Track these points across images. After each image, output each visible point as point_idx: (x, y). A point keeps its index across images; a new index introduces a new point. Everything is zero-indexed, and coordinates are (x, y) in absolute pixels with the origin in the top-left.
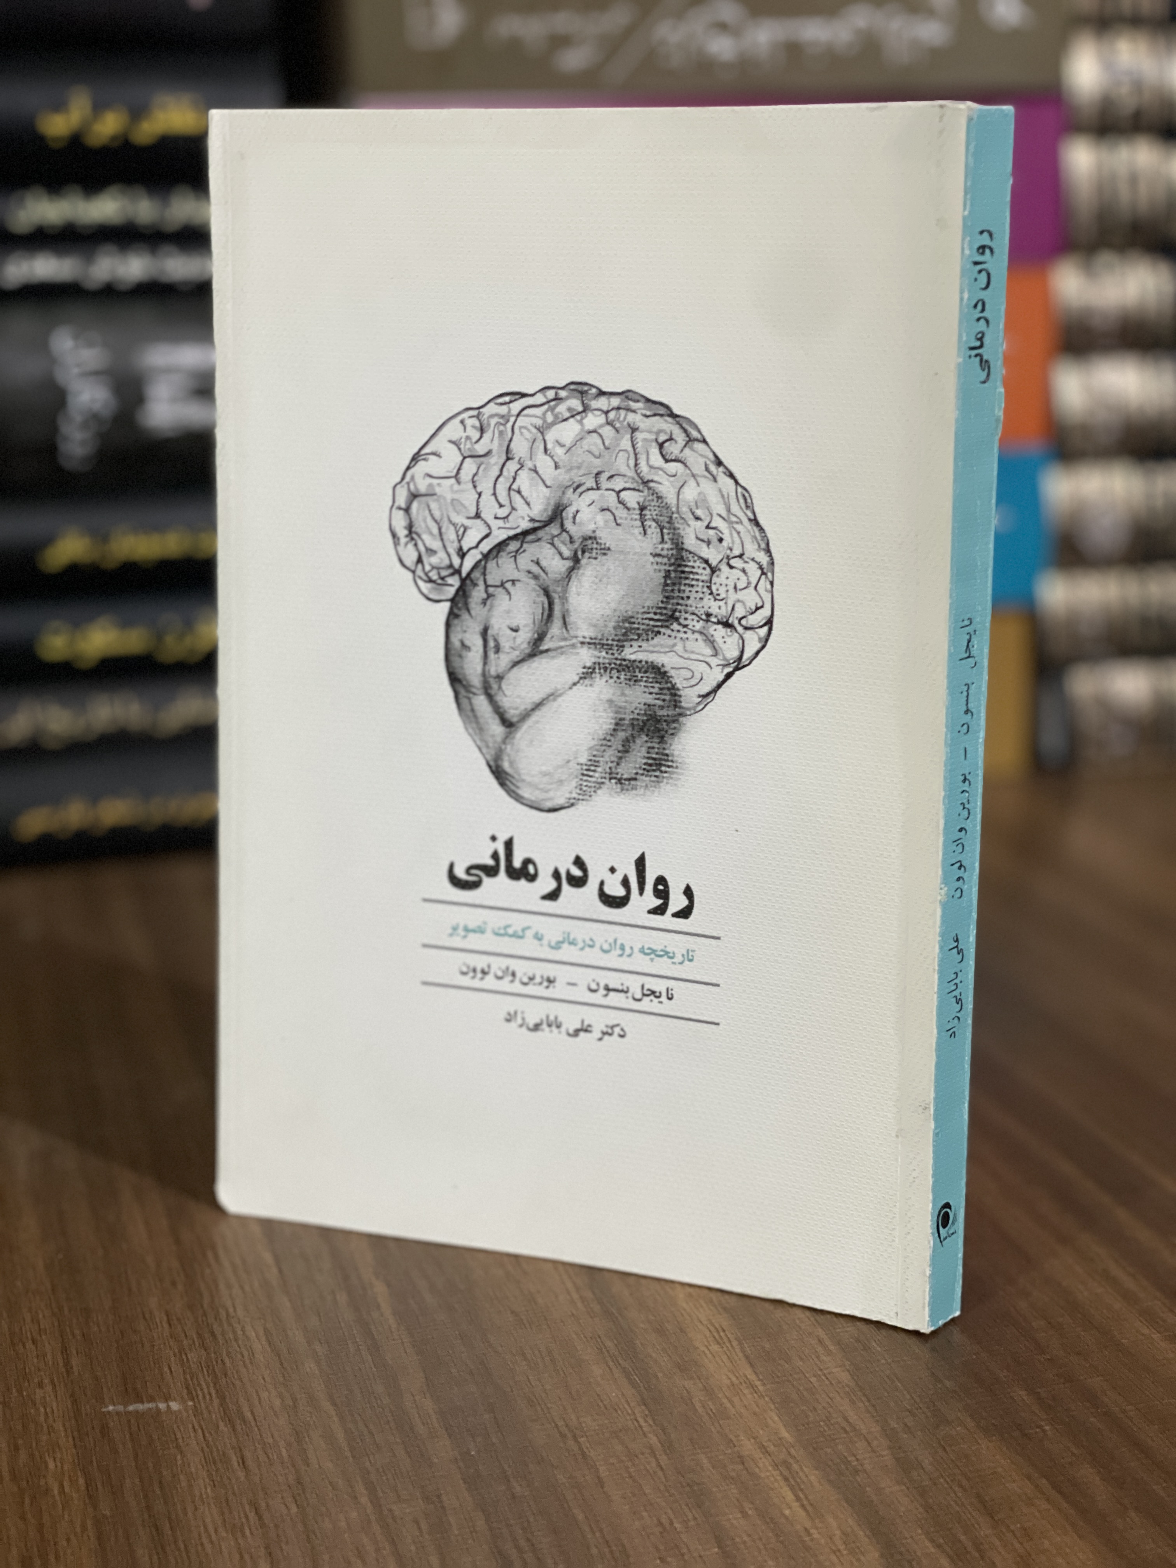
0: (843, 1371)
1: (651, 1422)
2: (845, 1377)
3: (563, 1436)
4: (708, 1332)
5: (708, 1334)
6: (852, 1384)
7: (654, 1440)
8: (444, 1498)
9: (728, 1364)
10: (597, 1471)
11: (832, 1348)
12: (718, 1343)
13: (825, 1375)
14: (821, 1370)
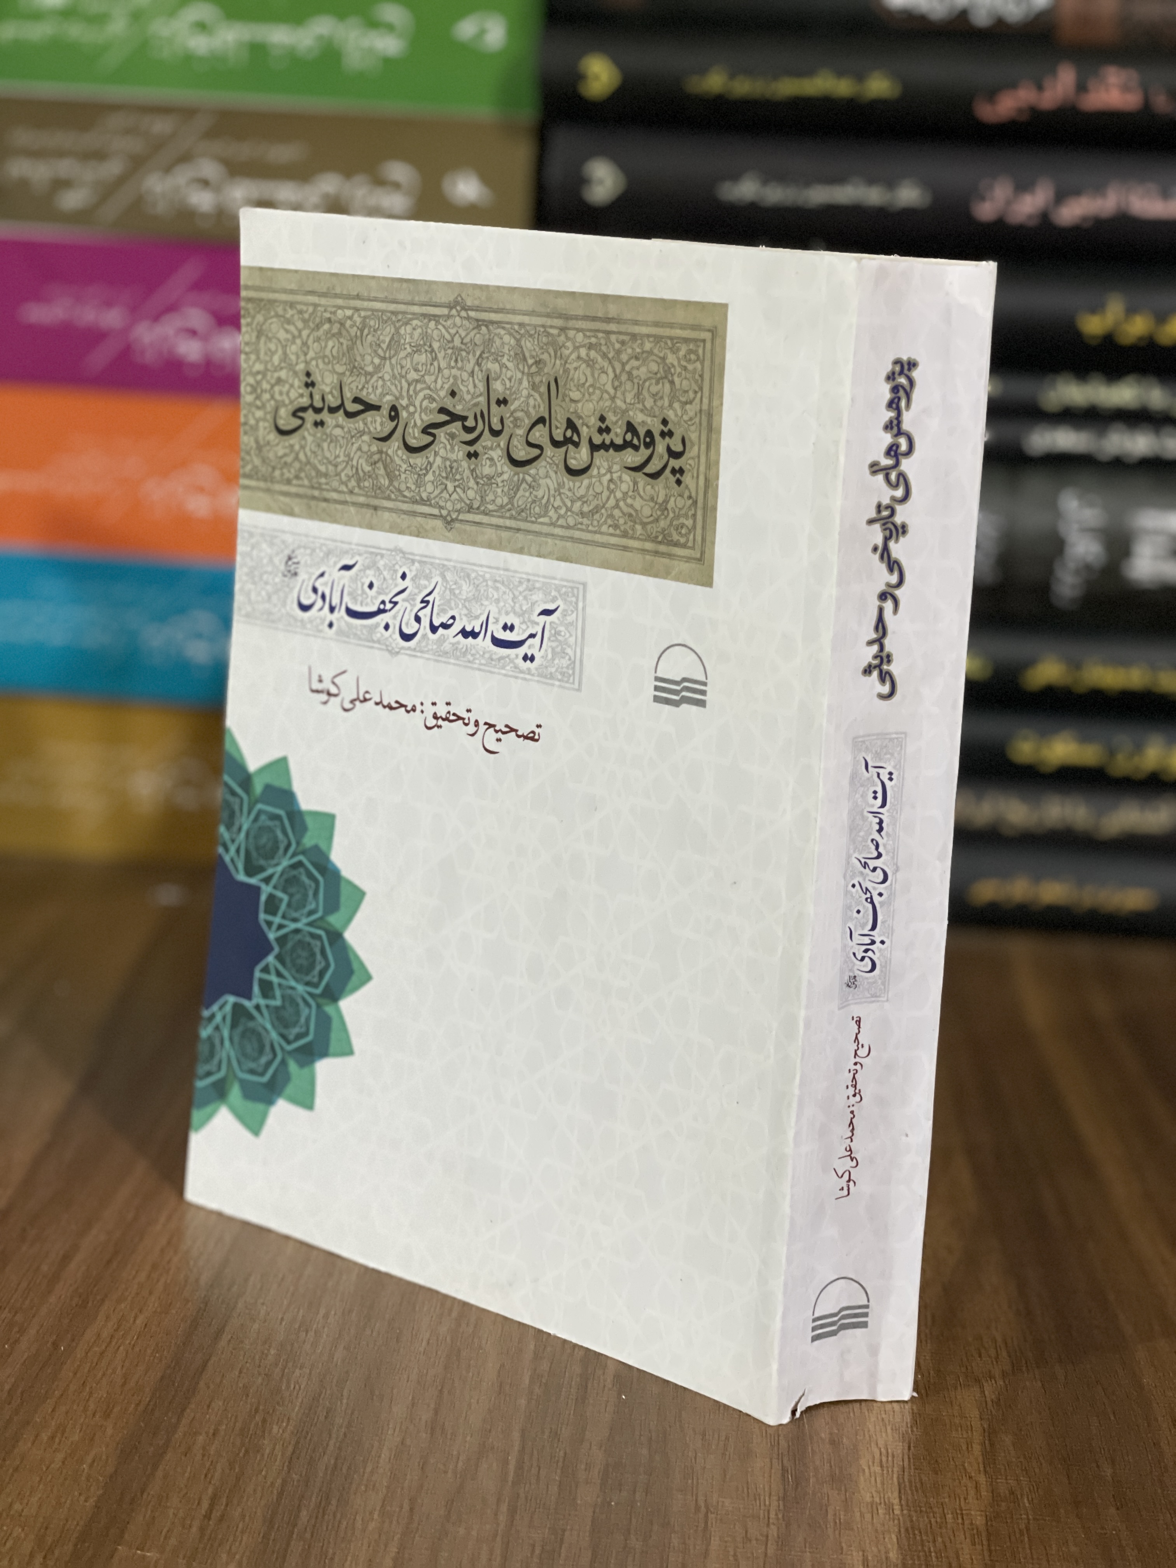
0: (981, 1515)
1: (780, 1516)
2: (980, 1521)
3: (697, 1509)
4: (879, 1455)
5: (877, 1456)
6: (982, 1528)
7: (773, 1531)
8: (567, 1533)
9: (879, 1485)
10: (709, 1544)
11: (984, 1493)
12: (882, 1466)
13: (962, 1514)
14: (961, 1510)
